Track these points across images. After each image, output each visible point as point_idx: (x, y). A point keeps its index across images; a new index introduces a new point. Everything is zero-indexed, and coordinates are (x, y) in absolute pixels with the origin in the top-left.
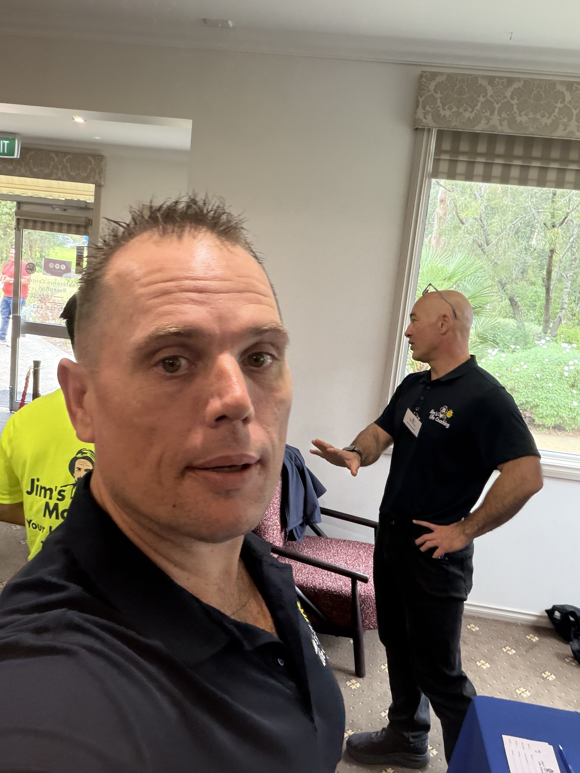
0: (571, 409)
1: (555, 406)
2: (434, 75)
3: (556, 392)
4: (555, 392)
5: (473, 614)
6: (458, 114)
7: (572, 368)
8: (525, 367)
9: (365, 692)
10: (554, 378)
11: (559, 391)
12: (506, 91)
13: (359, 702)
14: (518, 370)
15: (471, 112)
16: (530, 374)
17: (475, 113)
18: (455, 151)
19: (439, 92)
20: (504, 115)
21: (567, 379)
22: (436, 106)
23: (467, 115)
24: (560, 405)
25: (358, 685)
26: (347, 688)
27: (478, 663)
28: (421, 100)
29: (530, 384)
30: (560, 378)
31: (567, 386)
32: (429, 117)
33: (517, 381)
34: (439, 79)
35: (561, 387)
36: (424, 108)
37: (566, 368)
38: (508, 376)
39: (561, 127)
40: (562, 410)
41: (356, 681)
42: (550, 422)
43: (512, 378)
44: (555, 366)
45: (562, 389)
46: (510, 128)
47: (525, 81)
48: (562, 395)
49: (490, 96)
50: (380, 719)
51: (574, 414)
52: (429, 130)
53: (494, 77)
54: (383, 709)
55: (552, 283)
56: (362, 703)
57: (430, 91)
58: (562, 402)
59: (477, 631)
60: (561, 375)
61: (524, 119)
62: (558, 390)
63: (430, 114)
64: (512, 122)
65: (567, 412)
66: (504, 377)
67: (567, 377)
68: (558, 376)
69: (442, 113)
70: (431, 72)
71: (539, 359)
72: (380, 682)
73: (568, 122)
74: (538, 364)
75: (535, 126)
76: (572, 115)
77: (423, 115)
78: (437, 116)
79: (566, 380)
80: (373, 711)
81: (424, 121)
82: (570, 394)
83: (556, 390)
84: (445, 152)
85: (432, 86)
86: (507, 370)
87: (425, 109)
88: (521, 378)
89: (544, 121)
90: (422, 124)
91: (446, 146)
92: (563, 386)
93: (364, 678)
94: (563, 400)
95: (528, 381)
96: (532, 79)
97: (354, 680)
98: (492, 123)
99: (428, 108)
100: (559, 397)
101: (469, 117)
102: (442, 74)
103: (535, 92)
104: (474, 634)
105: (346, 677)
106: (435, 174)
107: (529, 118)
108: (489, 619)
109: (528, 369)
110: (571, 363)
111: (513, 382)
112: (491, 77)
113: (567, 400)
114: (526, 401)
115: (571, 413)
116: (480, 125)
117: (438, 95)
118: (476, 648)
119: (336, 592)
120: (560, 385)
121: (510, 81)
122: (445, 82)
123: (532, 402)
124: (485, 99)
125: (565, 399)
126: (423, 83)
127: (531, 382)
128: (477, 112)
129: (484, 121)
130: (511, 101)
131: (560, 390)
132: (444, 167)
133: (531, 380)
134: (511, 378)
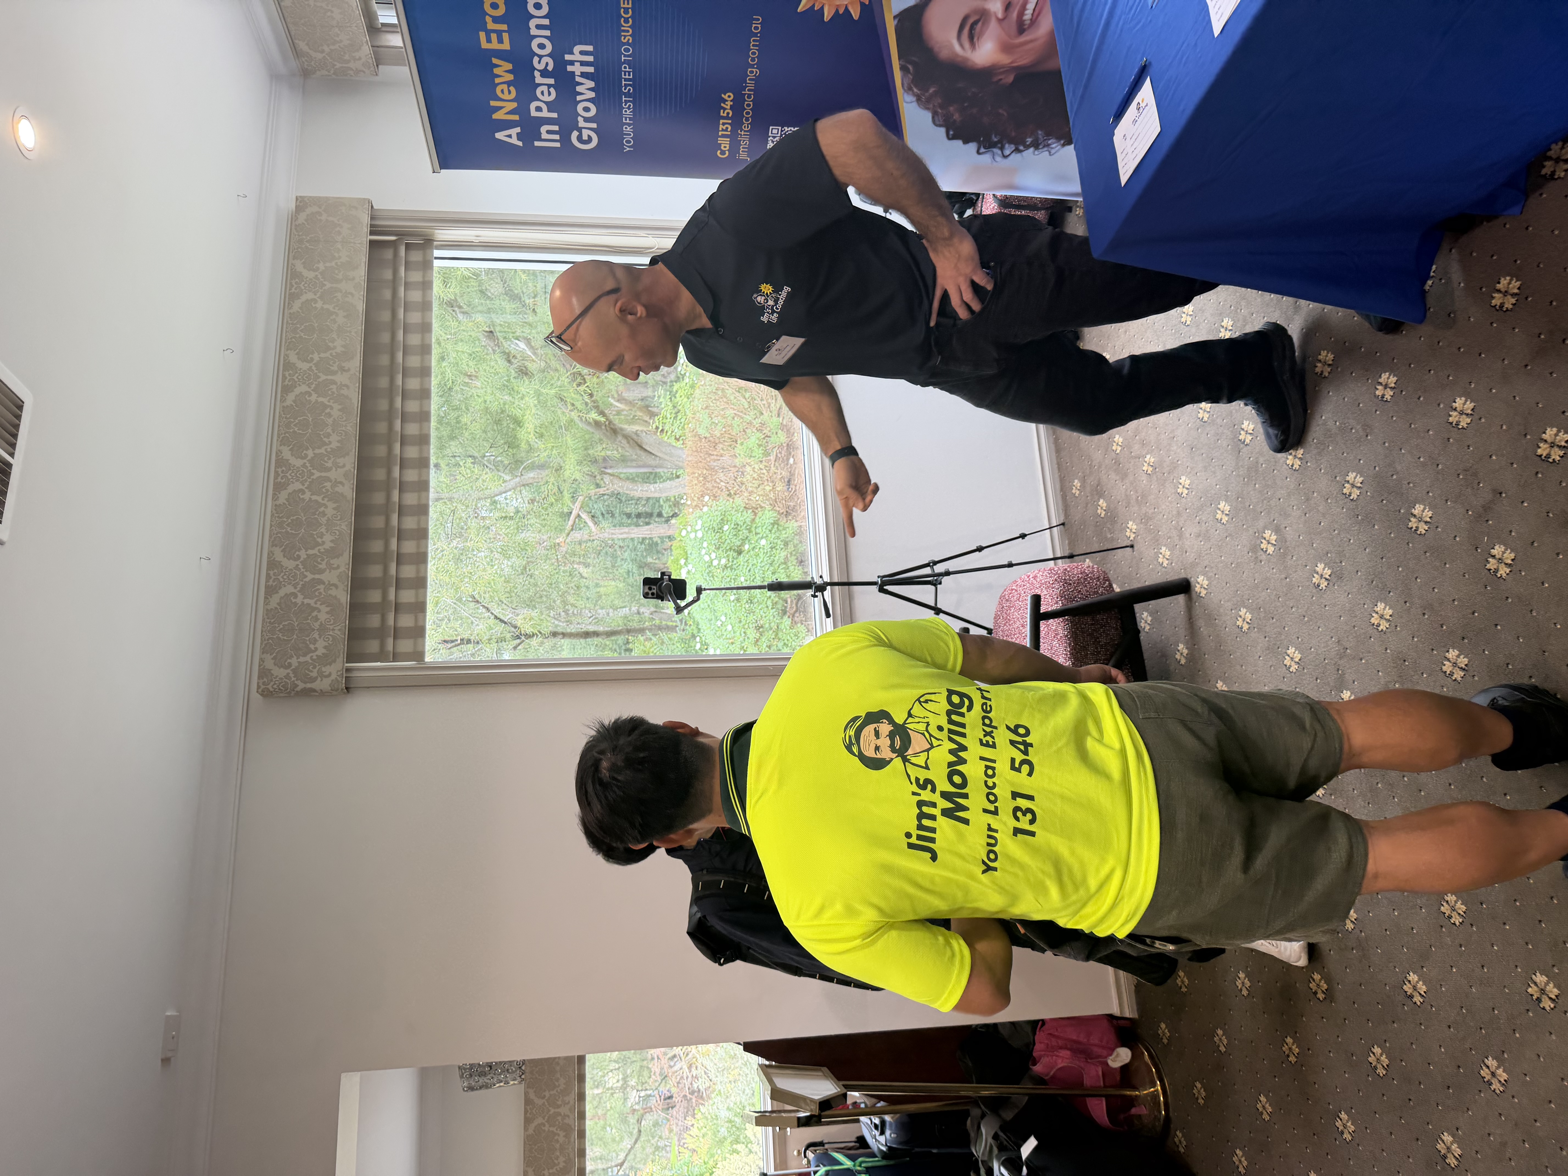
0: (771, 548)
1: (772, 568)
2: (264, 673)
3: (752, 570)
4: (752, 572)
5: (1059, 497)
6: (323, 629)
7: (713, 556)
8: (723, 618)
9: (1206, 563)
10: (733, 577)
11: (750, 565)
12: (287, 568)
13: (1222, 562)
14: (729, 628)
15: (319, 611)
16: (733, 609)
17: (321, 604)
18: (381, 633)
19: (289, 661)
20: (323, 566)
21: (731, 560)
22: (310, 661)
23: (323, 616)
24: (769, 561)
25: (1200, 579)
26: (1210, 591)
27: (1118, 451)
28: (301, 686)
29: (747, 606)
30: (731, 569)
31: (741, 558)
32: (327, 670)
33: (746, 626)
34: (269, 664)
35: (743, 565)
36: (313, 680)
37: (715, 563)
38: (741, 639)
39: (339, 489)
40: (776, 559)
41: (1197, 585)
42: (796, 571)
43: (742, 633)
44: (716, 579)
45: (746, 564)
46: (342, 555)
47: (273, 546)
48: (755, 562)
49: (295, 588)
50: (1232, 519)
51: (779, 542)
52: (348, 670)
53: (267, 587)
54: (1219, 524)
55: (601, 629)
56: (1221, 556)
57: (288, 674)
58: (765, 559)
59: (1079, 480)
60: (727, 568)
61: (328, 538)
62: (748, 569)
63: (324, 669)
64: (333, 553)
65: (778, 551)
66: (743, 645)
67: (728, 560)
68: (728, 572)
69: (321, 651)
70: (259, 678)
71: (709, 602)
72: (1186, 552)
73: (331, 481)
74: (716, 602)
75: (338, 522)
76: (321, 477)
77: (324, 679)
78: (326, 659)
79: (733, 561)
80: (1225, 535)
81: (333, 677)
82: (752, 552)
83: (749, 571)
84: (383, 646)
85: (280, 672)
86: (732, 643)
87: (316, 679)
88: (740, 622)
89: (330, 512)
90: (339, 679)
91: (373, 646)
92: (742, 563)
93: (1189, 577)
94: (761, 559)
95: (743, 609)
96: (270, 537)
97: (1196, 589)
98: (335, 581)
99: (314, 674)
100: (759, 564)
101: (327, 613)
102: (262, 660)
103: (289, 529)
104: (1083, 481)
105: (1195, 602)
106: (419, 655)
107: (327, 532)
108: (1060, 476)
109: (726, 614)
110: (707, 558)
111: (748, 632)
112: (266, 593)
113: (761, 555)
114: (772, 609)
115: (778, 547)
116: (338, 597)
117: (294, 662)
118: (1100, 467)
119: (1070, 644)
120: (741, 567)
121: (273, 564)
122: (274, 654)
123: (773, 600)
124: (299, 594)
125: (760, 558)
126: (275, 686)
127: (744, 606)
128: (319, 603)
129: (333, 592)
130: (302, 559)
131: (748, 566)
132: (405, 646)
133: (741, 606)
134: (743, 635)
